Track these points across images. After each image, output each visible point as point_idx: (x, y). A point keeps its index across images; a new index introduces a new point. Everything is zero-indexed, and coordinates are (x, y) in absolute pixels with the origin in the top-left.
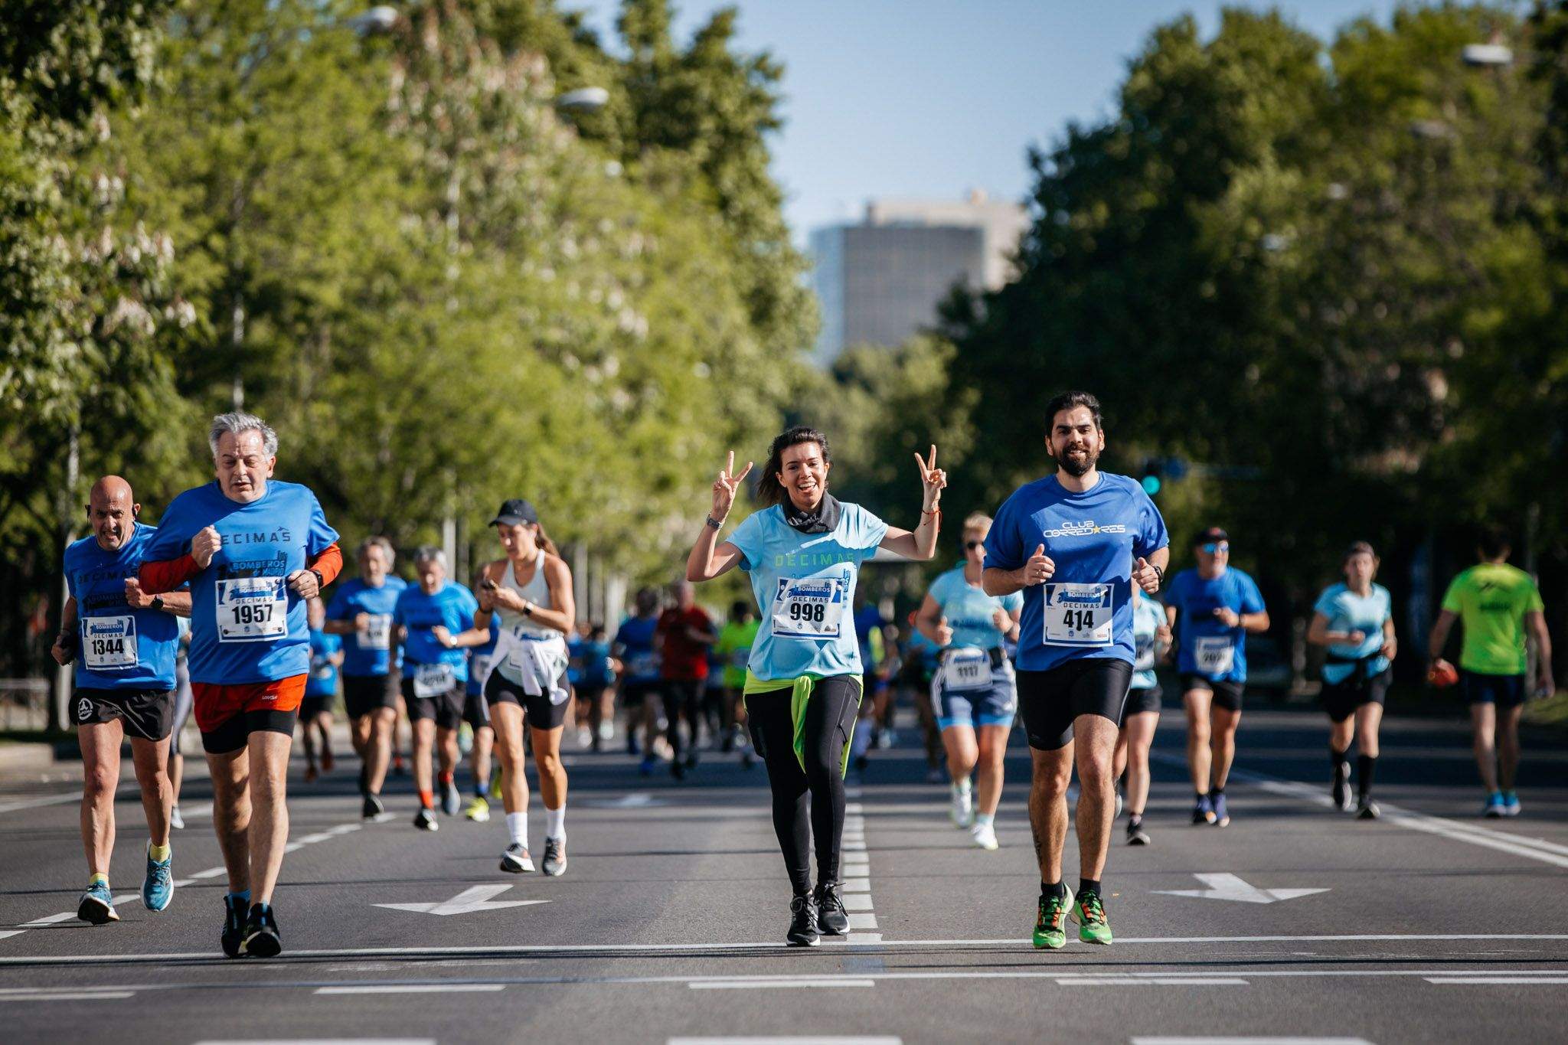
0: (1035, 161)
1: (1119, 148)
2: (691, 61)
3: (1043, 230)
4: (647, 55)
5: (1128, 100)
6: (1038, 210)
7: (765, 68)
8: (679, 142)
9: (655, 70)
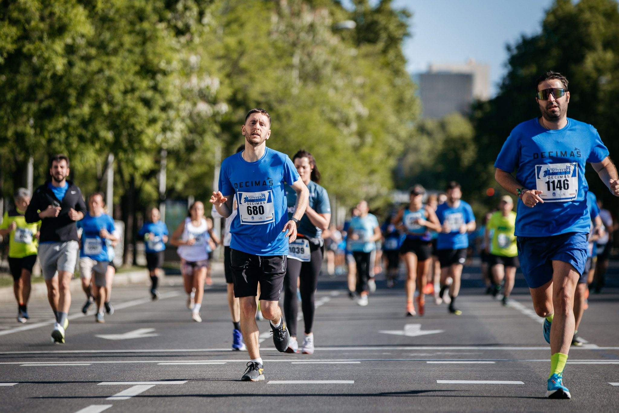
0: (508, 48)
1: (541, 44)
2: (378, 11)
3: (511, 76)
4: (362, 9)
5: (546, 25)
6: (510, 67)
7: (406, 13)
8: (373, 41)
9: (364, 14)
